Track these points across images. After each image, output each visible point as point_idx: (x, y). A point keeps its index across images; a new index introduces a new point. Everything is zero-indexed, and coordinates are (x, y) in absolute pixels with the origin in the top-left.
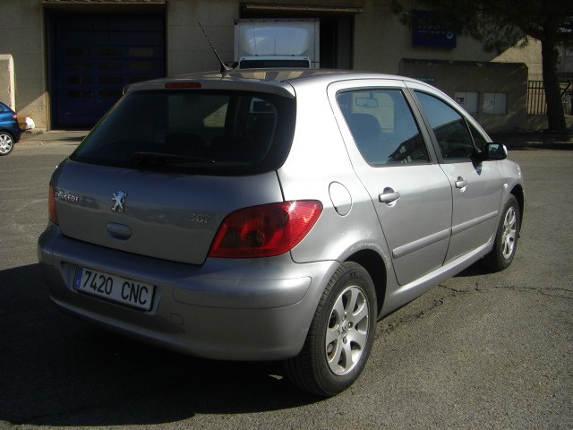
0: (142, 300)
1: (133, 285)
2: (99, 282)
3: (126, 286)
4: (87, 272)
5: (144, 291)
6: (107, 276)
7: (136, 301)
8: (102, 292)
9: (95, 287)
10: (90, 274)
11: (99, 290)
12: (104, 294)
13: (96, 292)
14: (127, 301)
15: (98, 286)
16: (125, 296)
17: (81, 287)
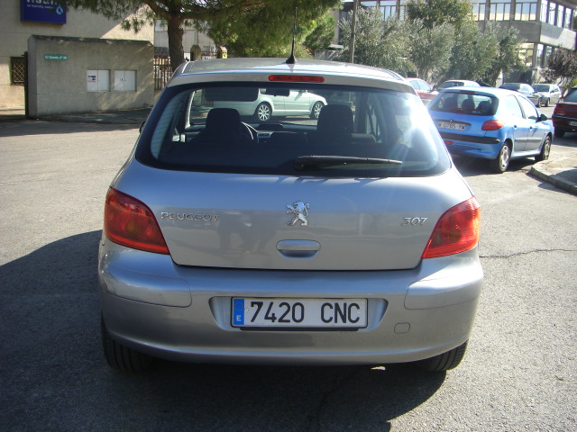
0: (353, 318)
1: (337, 305)
2: (278, 311)
3: (327, 308)
4: (253, 304)
5: (354, 308)
6: (291, 303)
7: (344, 321)
8: (289, 321)
9: (273, 318)
10: (260, 305)
11: (281, 320)
12: (293, 324)
13: (277, 324)
14: (332, 324)
15: (278, 316)
16: (327, 318)
17: (247, 322)
